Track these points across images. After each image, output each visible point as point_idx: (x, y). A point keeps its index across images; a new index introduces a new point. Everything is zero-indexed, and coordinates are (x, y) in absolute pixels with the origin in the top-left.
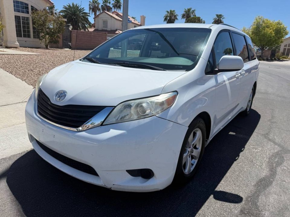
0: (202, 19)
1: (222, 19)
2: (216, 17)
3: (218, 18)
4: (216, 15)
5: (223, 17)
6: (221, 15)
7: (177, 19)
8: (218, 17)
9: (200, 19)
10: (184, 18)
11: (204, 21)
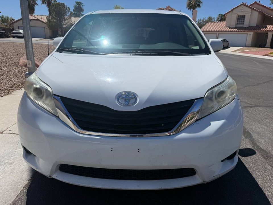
0: (66, 6)
1: (82, 6)
2: (75, 4)
3: (78, 6)
4: (76, 2)
5: (82, 4)
6: (80, 3)
7: (37, 4)
8: (77, 4)
9: (64, 6)
10: (44, 4)
11: (69, 7)
